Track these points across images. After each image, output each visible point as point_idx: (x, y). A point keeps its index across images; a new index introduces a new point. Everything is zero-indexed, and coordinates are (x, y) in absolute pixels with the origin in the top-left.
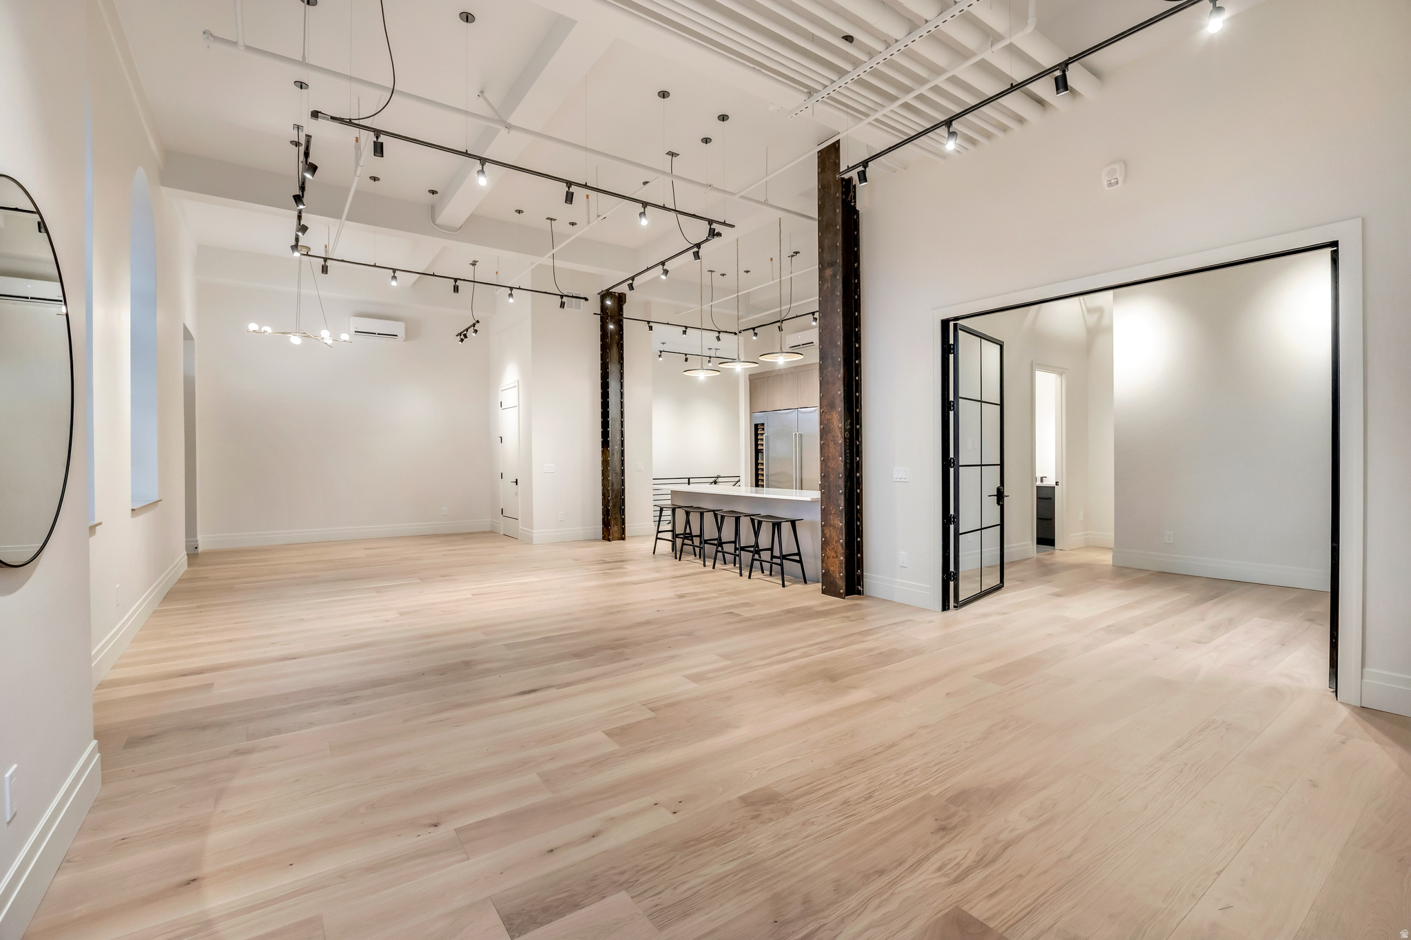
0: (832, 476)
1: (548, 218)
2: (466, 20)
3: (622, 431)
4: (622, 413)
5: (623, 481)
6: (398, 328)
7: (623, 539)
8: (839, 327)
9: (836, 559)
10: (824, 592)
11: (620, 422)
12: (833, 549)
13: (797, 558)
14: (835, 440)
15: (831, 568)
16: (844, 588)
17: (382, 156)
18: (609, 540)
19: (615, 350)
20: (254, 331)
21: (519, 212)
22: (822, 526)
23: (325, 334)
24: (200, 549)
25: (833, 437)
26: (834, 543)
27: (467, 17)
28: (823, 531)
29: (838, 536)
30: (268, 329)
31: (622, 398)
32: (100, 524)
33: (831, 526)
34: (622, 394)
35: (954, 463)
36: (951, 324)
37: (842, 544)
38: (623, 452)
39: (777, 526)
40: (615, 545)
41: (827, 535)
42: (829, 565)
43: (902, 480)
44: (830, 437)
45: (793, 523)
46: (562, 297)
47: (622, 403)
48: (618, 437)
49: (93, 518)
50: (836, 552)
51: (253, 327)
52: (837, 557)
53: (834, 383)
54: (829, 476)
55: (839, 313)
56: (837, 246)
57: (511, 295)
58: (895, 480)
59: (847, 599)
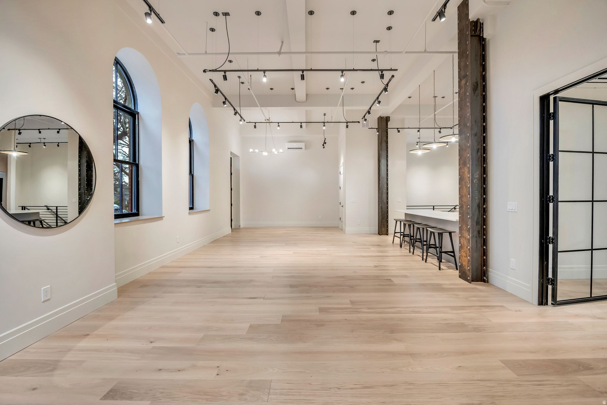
0: (464, 207)
1: (341, 89)
2: (257, 14)
3: (387, 183)
4: (387, 174)
5: (387, 207)
6: (302, 145)
7: (387, 235)
8: (468, 115)
9: (466, 258)
10: (460, 277)
11: (386, 179)
12: (465, 251)
13: (452, 254)
14: (466, 185)
15: (464, 263)
16: (471, 276)
17: (227, 80)
18: (380, 235)
19: (384, 144)
20: (251, 152)
21: (328, 89)
22: (460, 237)
23: (274, 150)
24: (241, 227)
25: (465, 183)
26: (465, 247)
27: (258, 13)
28: (460, 240)
29: (467, 244)
30: (257, 151)
31: (387, 167)
32: (164, 217)
33: (464, 237)
34: (387, 165)
35: (553, 199)
36: (552, 98)
37: (469, 249)
38: (387, 193)
39: (441, 235)
40: (384, 237)
41: (462, 243)
42: (463, 261)
43: (513, 211)
44: (463, 183)
45: (450, 233)
46: (347, 123)
47: (387, 169)
48: (385, 186)
49: (162, 215)
50: (466, 254)
51: (251, 150)
52: (467, 257)
53: (466, 150)
54: (463, 206)
55: (468, 106)
56: (467, 65)
57: (324, 126)
58: (509, 210)
59: (473, 284)
